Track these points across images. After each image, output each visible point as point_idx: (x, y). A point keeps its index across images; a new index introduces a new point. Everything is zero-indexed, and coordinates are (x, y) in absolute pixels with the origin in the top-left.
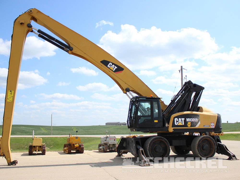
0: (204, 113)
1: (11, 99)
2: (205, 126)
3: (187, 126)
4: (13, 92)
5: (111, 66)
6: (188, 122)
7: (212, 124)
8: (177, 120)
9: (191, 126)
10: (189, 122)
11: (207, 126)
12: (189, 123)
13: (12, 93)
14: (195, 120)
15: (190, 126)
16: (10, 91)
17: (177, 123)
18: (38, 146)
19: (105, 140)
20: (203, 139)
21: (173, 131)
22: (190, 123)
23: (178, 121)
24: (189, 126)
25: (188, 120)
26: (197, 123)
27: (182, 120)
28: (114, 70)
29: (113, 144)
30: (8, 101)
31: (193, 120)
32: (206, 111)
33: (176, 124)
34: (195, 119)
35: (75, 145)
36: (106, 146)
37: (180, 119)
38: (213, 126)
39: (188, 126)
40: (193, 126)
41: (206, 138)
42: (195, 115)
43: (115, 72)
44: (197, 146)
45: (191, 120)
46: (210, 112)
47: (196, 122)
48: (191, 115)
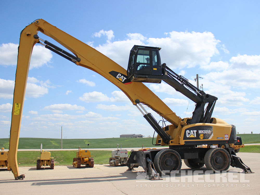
0: (217, 124)
1: (18, 112)
2: (219, 138)
3: (199, 139)
4: (20, 105)
5: (119, 77)
7: (226, 136)
9: (204, 138)
10: (202, 134)
11: (220, 138)
12: (202, 135)
13: (18, 106)
16: (17, 104)
17: (189, 135)
18: (46, 160)
19: (116, 154)
20: (216, 151)
21: (185, 143)
22: (203, 135)
23: (190, 134)
25: (200, 132)
26: (209, 135)
27: (194, 132)
28: (123, 81)
29: (125, 158)
30: (15, 114)
31: (206, 132)
32: (220, 123)
34: (208, 131)
35: (85, 159)
36: (117, 160)
37: (192, 131)
38: (227, 138)
40: (206, 139)
41: (220, 150)
42: (208, 127)
43: (124, 83)
44: (210, 159)
45: (204, 132)
46: (224, 123)
47: (209, 134)
48: (203, 127)
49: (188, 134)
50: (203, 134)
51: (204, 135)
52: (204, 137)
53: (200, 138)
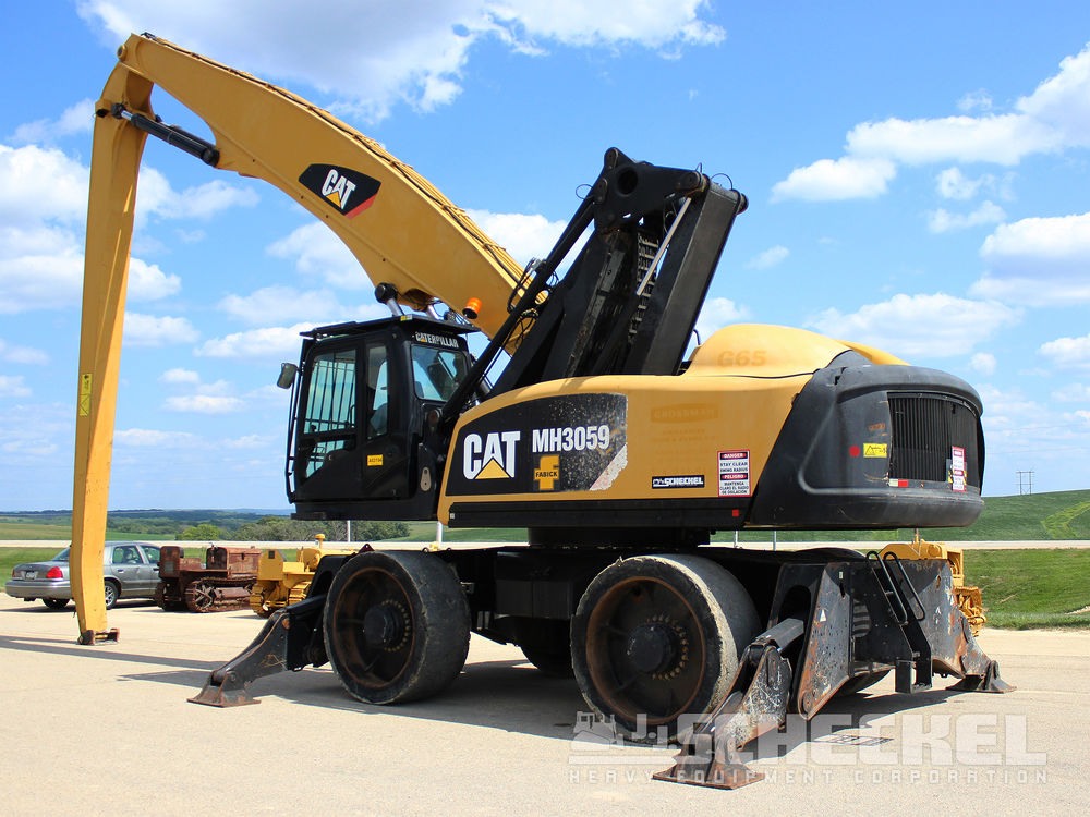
1: (88, 404)
2: (668, 482)
3: (532, 486)
6: (543, 453)
7: (733, 464)
8: (478, 450)
9: (561, 485)
10: (549, 453)
11: (677, 481)
12: (548, 465)
14: (591, 441)
15: (551, 487)
16: (86, 377)
17: (477, 463)
20: (619, 579)
21: (452, 515)
22: (555, 460)
23: (480, 456)
24: (546, 483)
25: (542, 440)
26: (599, 461)
27: (504, 446)
31: (578, 438)
33: (469, 474)
34: (590, 429)
37: (493, 438)
38: (737, 478)
39: (542, 487)
40: (573, 487)
41: (642, 573)
42: (593, 404)
45: (564, 440)
47: (596, 452)
48: (564, 405)
49: (475, 456)
50: (556, 452)
51: (561, 461)
52: (562, 471)
53: (538, 482)
